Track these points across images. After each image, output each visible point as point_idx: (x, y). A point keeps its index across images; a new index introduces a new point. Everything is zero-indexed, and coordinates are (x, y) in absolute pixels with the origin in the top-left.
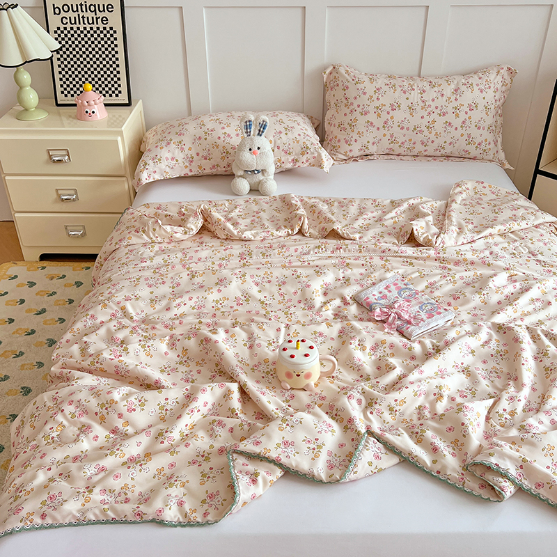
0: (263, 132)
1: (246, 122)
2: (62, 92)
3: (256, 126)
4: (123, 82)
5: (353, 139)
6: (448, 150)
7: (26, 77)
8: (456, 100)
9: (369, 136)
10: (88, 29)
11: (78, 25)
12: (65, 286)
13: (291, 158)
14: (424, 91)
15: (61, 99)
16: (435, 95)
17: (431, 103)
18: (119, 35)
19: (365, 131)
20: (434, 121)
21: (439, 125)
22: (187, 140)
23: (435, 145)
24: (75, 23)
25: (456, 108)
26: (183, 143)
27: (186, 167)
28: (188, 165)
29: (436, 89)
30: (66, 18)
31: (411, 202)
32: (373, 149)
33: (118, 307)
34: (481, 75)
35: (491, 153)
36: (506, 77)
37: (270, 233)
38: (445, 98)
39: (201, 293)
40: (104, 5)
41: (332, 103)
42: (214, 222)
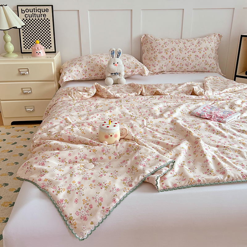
0: (119, 56)
1: (112, 51)
2: (24, 47)
3: (116, 53)
4: (52, 42)
5: (156, 64)
6: (197, 68)
7: (9, 38)
8: (199, 46)
9: (163, 63)
10: (37, 19)
11: (32, 18)
12: (25, 133)
13: (130, 70)
14: (185, 43)
15: (24, 50)
16: (190, 44)
17: (189, 47)
18: (51, 22)
19: (161, 61)
20: (191, 55)
21: (193, 57)
22: (84, 63)
23: (192, 66)
24: (31, 17)
25: (199, 49)
26: (82, 64)
27: (84, 75)
28: (84, 74)
29: (190, 42)
30: (27, 15)
31: (188, 83)
32: (165, 69)
33: (63, 119)
34: (208, 37)
35: (215, 69)
36: (218, 38)
37: (128, 94)
38: (194, 45)
39: (102, 113)
40: (44, 9)
41: (145, 50)
42: (101, 90)
